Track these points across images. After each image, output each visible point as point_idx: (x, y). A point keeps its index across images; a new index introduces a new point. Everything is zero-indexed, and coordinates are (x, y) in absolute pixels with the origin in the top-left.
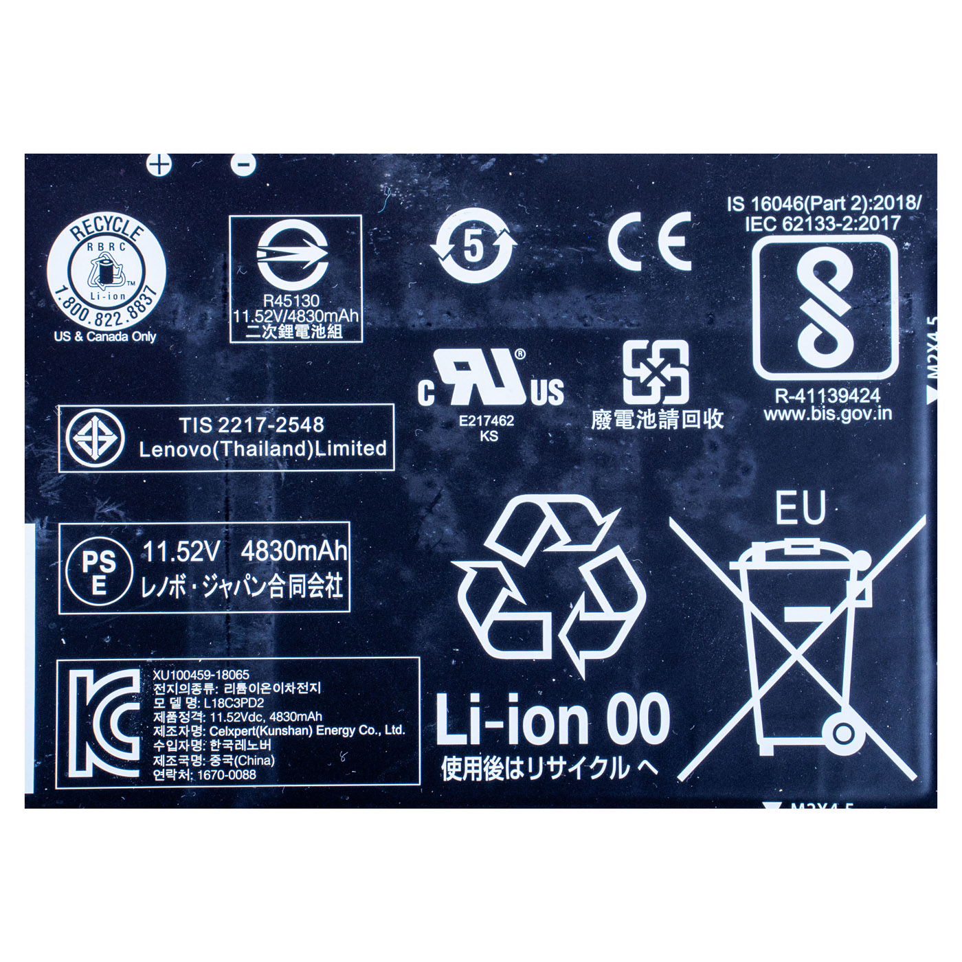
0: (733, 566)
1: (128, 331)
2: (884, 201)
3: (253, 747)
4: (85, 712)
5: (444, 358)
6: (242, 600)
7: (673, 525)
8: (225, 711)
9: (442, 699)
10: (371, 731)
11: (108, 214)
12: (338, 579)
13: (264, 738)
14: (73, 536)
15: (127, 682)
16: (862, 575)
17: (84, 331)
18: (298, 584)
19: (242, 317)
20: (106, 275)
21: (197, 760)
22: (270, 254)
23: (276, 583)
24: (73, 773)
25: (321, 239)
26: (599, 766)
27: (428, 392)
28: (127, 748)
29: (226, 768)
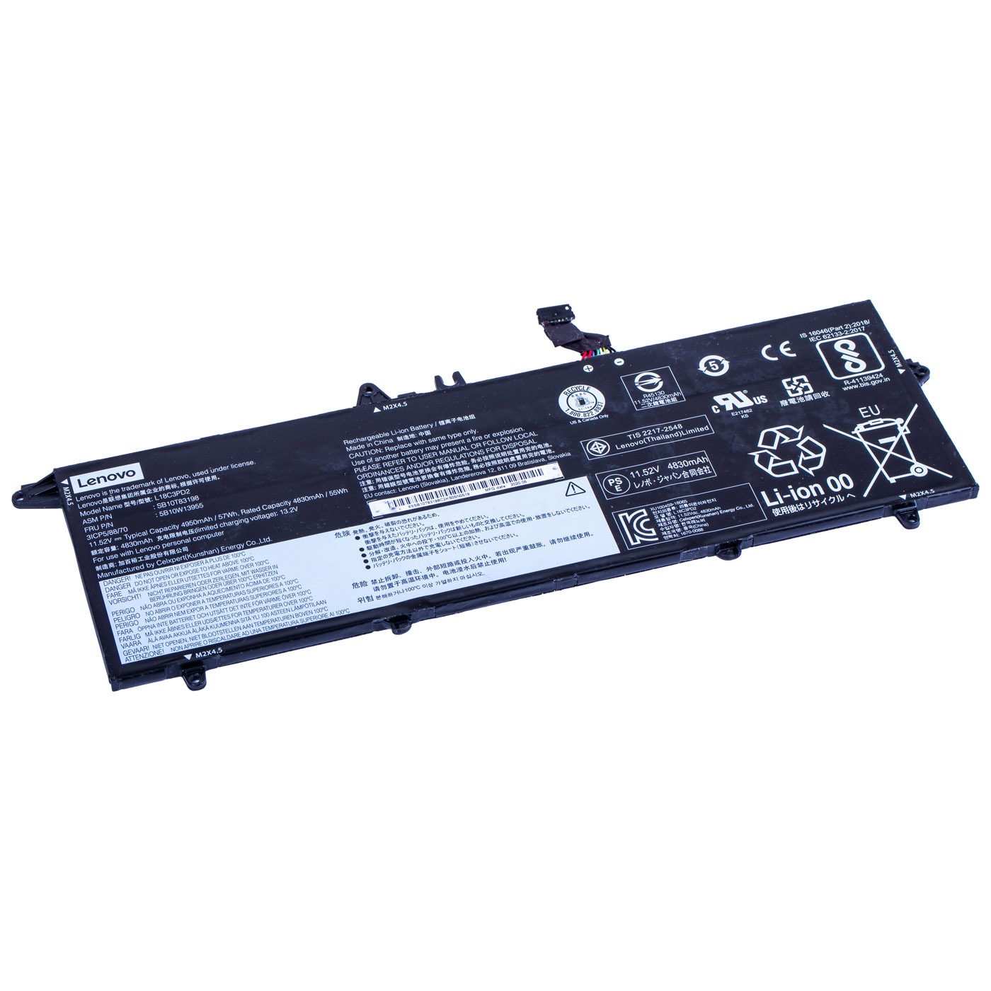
0: (853, 433)
1: (598, 416)
2: (856, 324)
3: (698, 522)
4: (630, 526)
5: (718, 399)
6: (674, 480)
7: (825, 426)
8: (683, 513)
9: (763, 493)
10: (741, 508)
11: (576, 386)
12: (708, 468)
13: (701, 518)
14: (601, 477)
15: (642, 513)
16: (902, 425)
17: (581, 419)
18: (693, 472)
19: (638, 403)
20: (582, 402)
21: (679, 530)
22: (640, 384)
23: (685, 474)
24: (633, 543)
25: (657, 376)
26: (832, 500)
27: (716, 409)
28: (651, 532)
29: (691, 530)
